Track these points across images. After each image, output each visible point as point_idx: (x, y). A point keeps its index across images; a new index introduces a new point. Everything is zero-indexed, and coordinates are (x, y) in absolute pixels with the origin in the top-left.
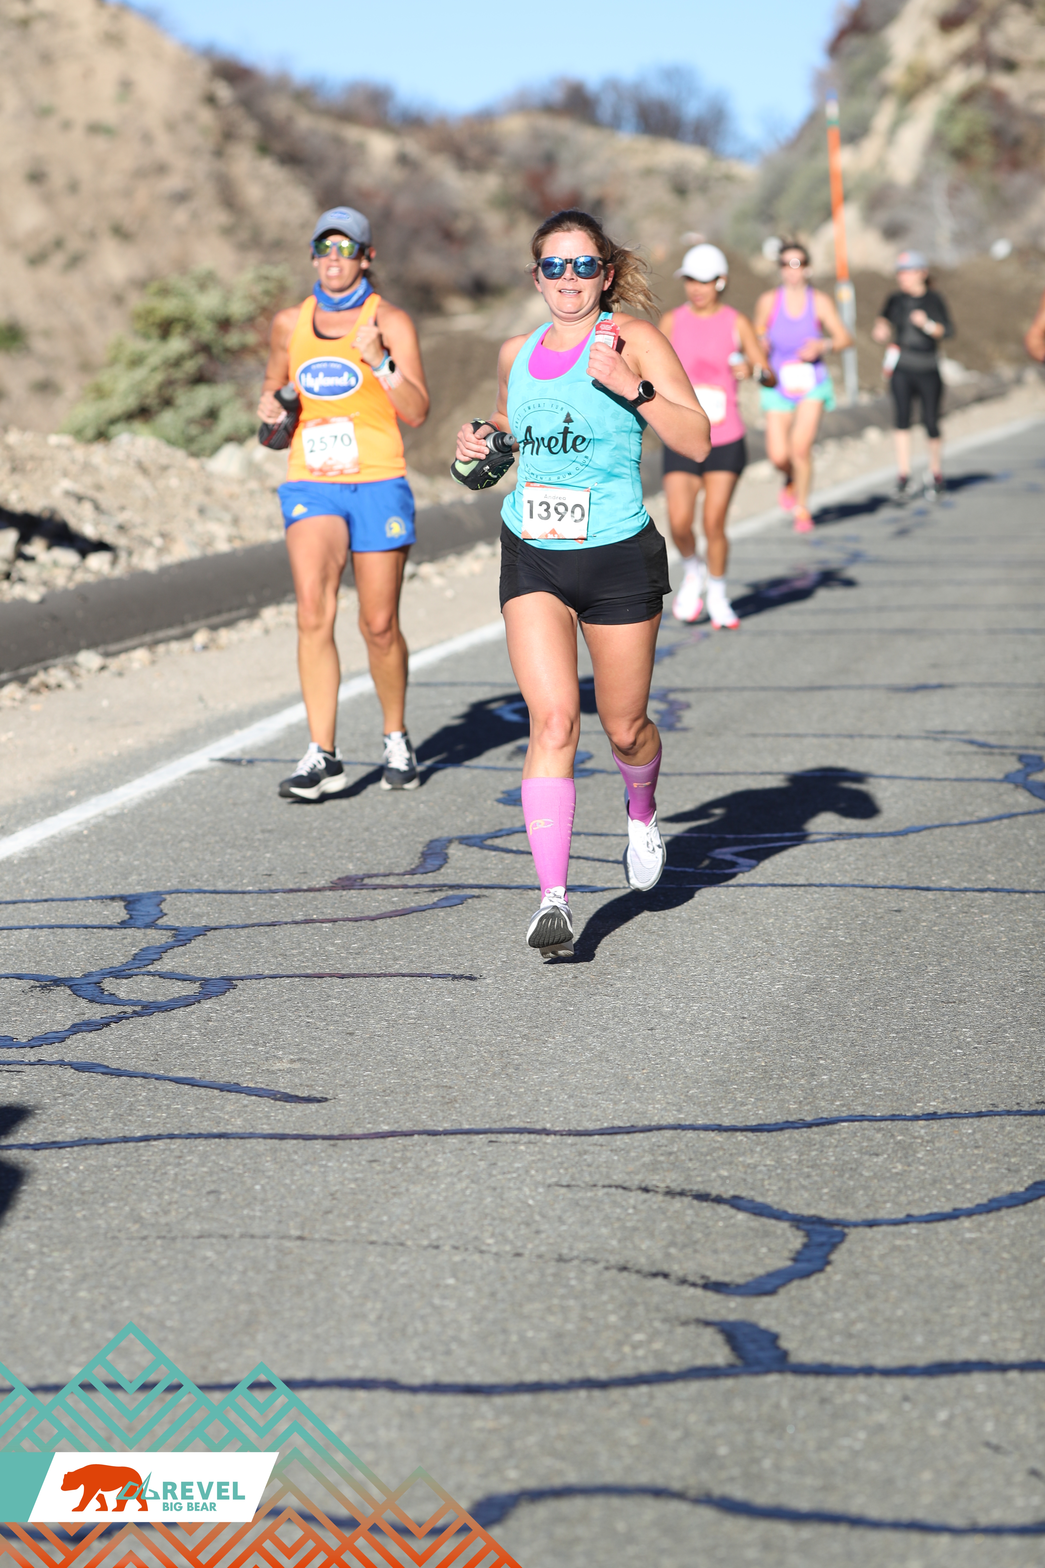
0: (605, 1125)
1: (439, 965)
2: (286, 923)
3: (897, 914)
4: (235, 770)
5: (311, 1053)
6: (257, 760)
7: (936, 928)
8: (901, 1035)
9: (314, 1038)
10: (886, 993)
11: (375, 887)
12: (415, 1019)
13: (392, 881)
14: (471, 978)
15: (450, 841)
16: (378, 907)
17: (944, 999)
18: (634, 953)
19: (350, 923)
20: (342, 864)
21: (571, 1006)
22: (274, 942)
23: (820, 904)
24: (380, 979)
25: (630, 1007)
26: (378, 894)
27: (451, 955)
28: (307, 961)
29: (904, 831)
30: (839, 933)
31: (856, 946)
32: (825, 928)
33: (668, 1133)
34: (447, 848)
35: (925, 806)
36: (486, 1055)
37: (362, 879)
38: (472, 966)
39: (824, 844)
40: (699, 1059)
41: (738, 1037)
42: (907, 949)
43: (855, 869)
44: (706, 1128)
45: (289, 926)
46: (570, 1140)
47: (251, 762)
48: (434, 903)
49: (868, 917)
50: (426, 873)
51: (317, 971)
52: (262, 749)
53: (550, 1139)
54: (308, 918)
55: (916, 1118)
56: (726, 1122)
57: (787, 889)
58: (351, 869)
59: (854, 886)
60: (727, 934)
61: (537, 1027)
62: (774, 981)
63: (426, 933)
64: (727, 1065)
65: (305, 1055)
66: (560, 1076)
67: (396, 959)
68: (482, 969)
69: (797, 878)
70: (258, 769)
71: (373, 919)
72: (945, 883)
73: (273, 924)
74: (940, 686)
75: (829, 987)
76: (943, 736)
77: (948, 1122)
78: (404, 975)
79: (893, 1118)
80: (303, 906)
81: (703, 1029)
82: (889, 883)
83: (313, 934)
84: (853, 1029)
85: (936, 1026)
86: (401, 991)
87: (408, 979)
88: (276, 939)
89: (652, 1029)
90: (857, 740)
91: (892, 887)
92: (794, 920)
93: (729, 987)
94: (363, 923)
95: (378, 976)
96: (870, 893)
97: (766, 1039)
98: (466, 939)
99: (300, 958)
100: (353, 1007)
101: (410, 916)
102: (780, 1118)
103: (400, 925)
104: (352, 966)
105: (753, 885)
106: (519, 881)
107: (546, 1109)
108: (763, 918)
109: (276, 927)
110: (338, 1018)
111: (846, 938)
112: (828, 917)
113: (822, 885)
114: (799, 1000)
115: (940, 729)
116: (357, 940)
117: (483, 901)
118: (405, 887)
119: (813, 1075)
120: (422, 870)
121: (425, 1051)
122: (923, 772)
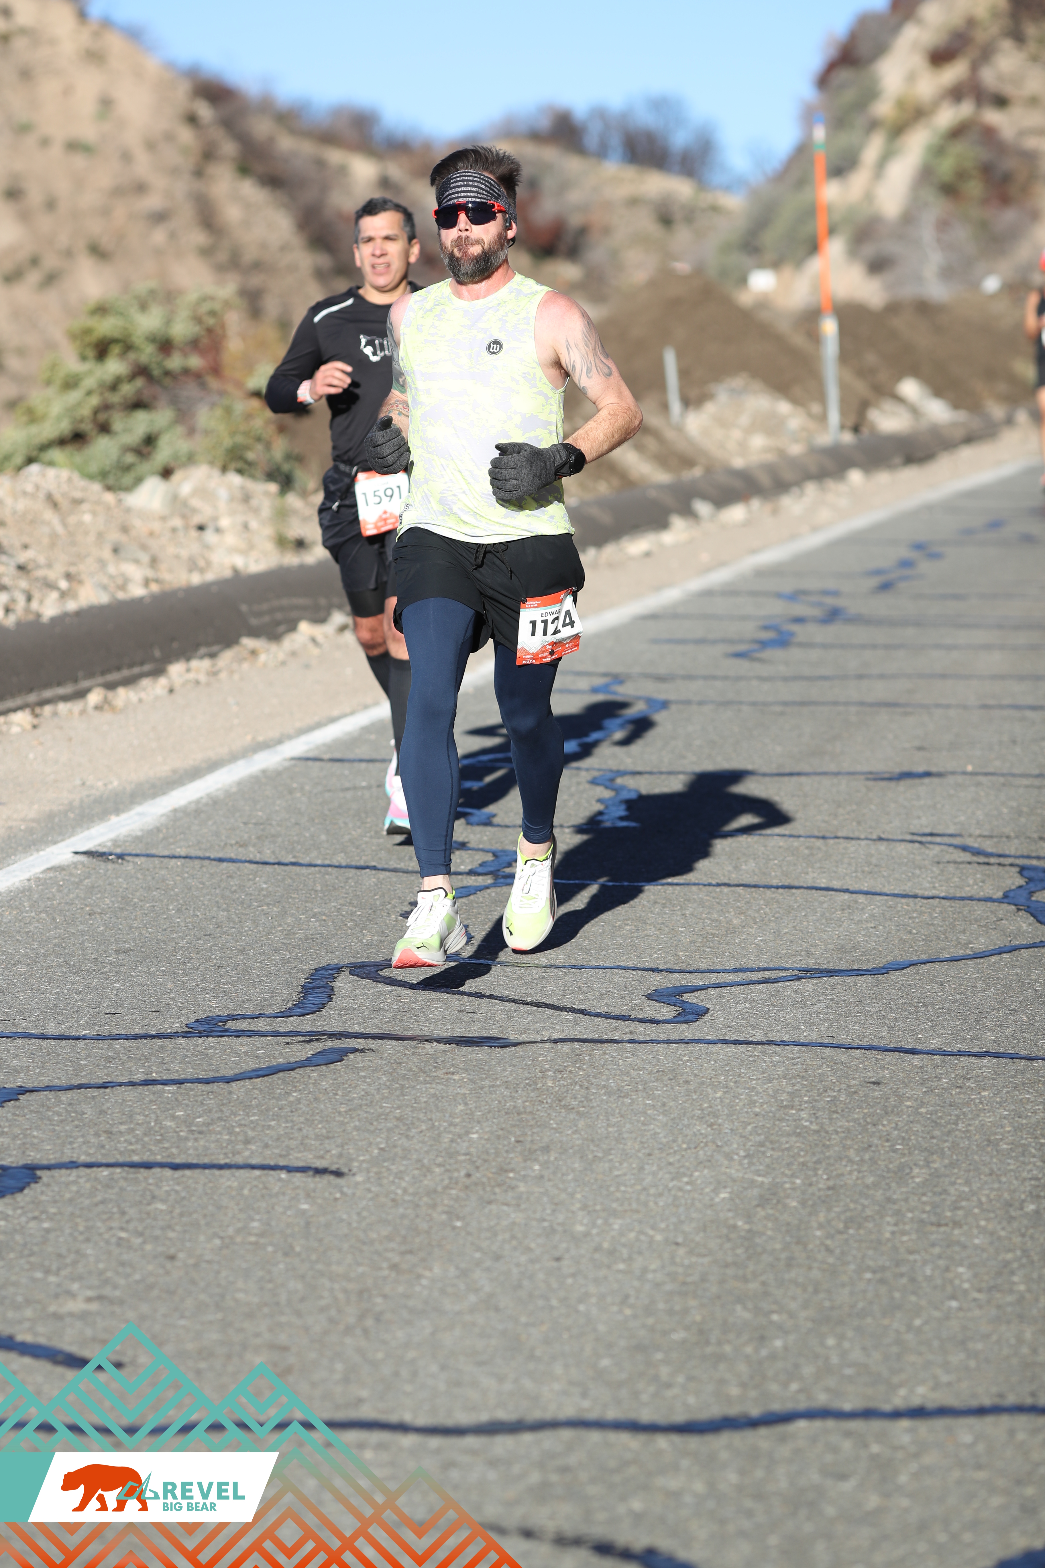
0: (484, 1417)
1: (300, 1152)
2: (120, 1085)
3: (875, 1087)
4: (102, 867)
5: (115, 1287)
6: (130, 855)
7: (923, 1110)
8: (878, 1276)
9: (123, 1264)
10: (860, 1208)
11: (240, 1034)
12: (256, 1235)
13: (261, 1025)
14: (338, 1174)
15: (339, 969)
16: (237, 1063)
17: (933, 1219)
18: (546, 1140)
19: (200, 1086)
20: (204, 999)
21: (458, 1218)
22: (102, 1112)
23: (781, 1070)
24: (222, 1172)
25: (534, 1223)
26: (241, 1044)
27: (317, 1137)
28: (137, 1142)
29: (883, 968)
30: (804, 1115)
31: (823, 1134)
32: (786, 1107)
33: (566, 1434)
34: (334, 979)
35: (910, 932)
36: (341, 1296)
37: (225, 1022)
38: (340, 1155)
39: (788, 983)
40: (615, 1309)
41: (669, 1274)
42: (888, 1141)
43: (825, 1020)
44: (618, 1426)
45: (123, 1088)
46: (435, 1442)
47: (120, 856)
48: (308, 1059)
49: (839, 1091)
50: (303, 1015)
51: (146, 1157)
52: (138, 839)
53: (408, 1441)
54: (149, 1077)
55: (897, 1414)
56: (646, 1416)
57: (741, 1048)
58: (215, 1007)
59: (822, 1045)
60: (665, 1113)
61: (411, 1252)
62: (719, 1185)
63: (291, 1103)
64: (650, 1321)
65: (107, 1291)
66: (433, 1334)
67: (247, 1142)
68: (352, 1160)
69: (754, 1032)
70: (129, 867)
71: (228, 1080)
72: (935, 1043)
73: (104, 1086)
74: (928, 774)
75: (788, 1197)
76: (929, 839)
77: (940, 1423)
78: (253, 1167)
79: (868, 1414)
80: (147, 1059)
81: (624, 1261)
82: (865, 1042)
83: (151, 1101)
84: (815, 1265)
85: (925, 1263)
86: (246, 1192)
87: (257, 1173)
88: (104, 1107)
89: (558, 1259)
90: (831, 842)
91: (870, 1048)
92: (747, 1094)
93: (661, 1195)
94: (215, 1087)
95: (221, 1167)
96: (842, 1056)
97: (704, 1279)
98: (340, 1113)
99: (128, 1137)
100: (181, 1215)
101: (275, 1077)
102: (715, 1411)
103: (261, 1090)
104: (191, 1152)
105: (699, 1041)
106: (415, 1029)
107: (408, 1388)
108: (709, 1090)
109: (108, 1090)
110: (158, 1232)
111: (811, 1123)
112: (789, 1089)
113: (783, 1043)
114: (749, 1217)
115: (928, 830)
116: (204, 1111)
117: (369, 1056)
118: (275, 1034)
119: (762, 1339)
120: (298, 1011)
121: (262, 1289)
122: (907, 888)
